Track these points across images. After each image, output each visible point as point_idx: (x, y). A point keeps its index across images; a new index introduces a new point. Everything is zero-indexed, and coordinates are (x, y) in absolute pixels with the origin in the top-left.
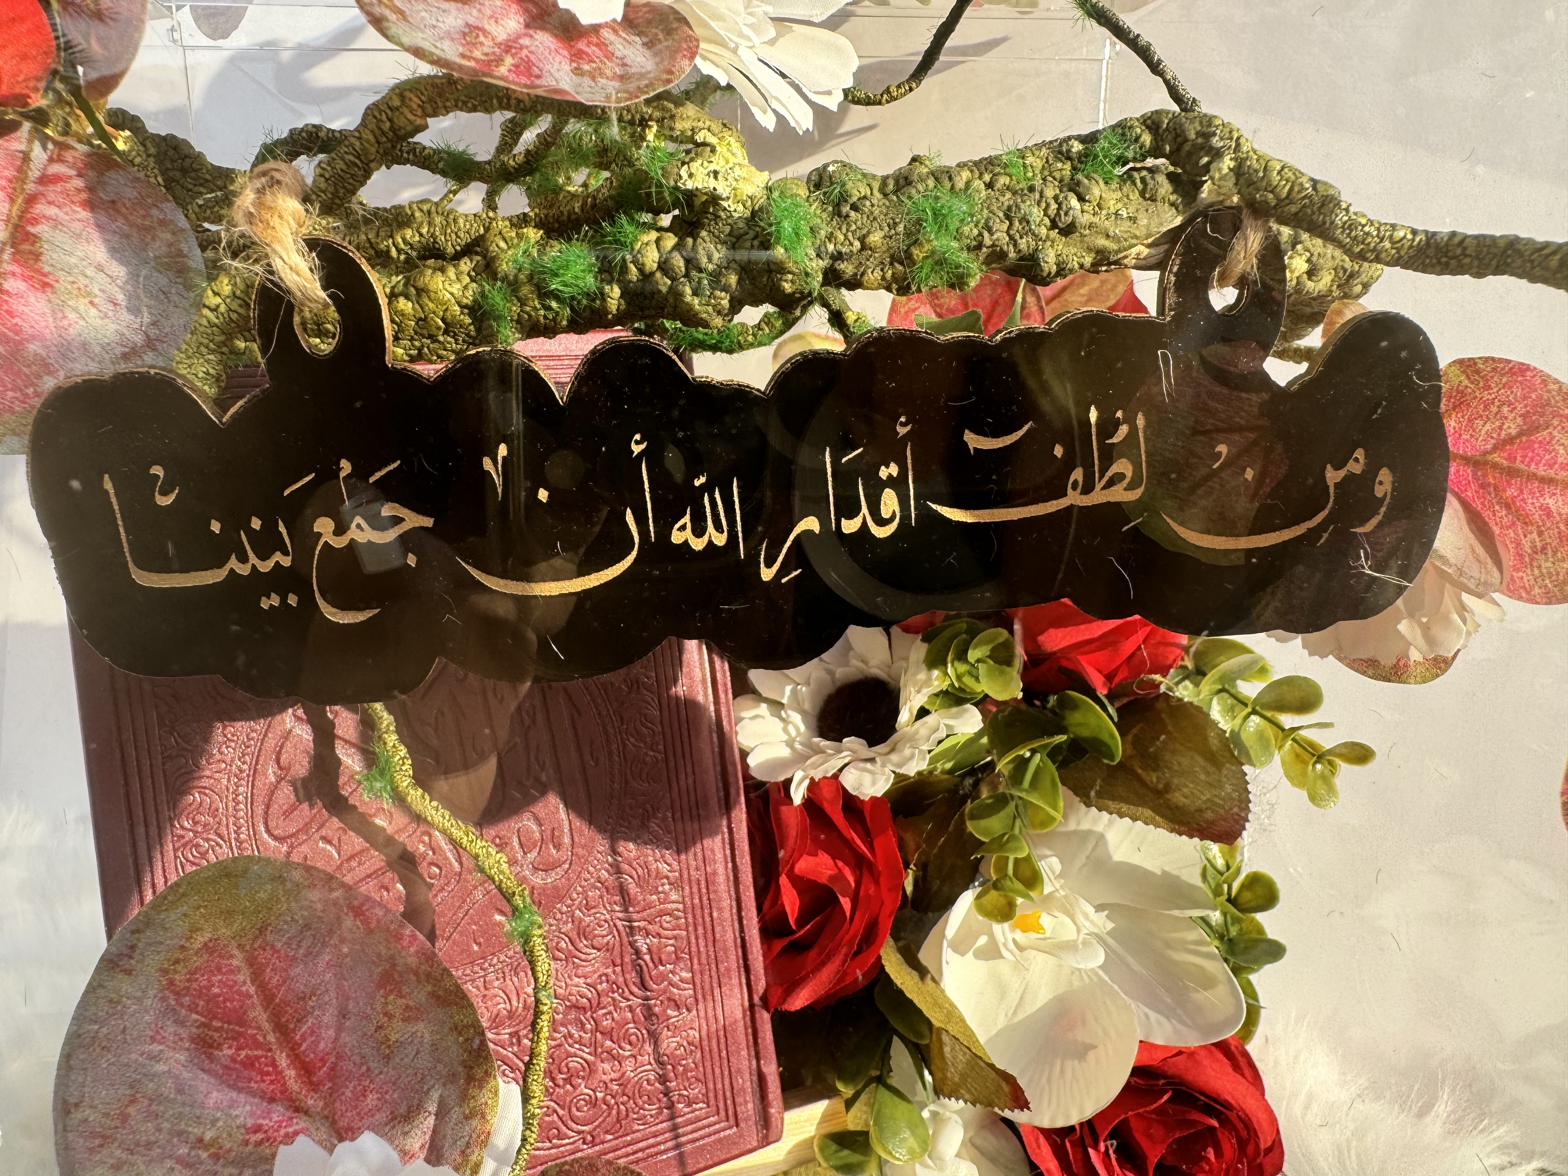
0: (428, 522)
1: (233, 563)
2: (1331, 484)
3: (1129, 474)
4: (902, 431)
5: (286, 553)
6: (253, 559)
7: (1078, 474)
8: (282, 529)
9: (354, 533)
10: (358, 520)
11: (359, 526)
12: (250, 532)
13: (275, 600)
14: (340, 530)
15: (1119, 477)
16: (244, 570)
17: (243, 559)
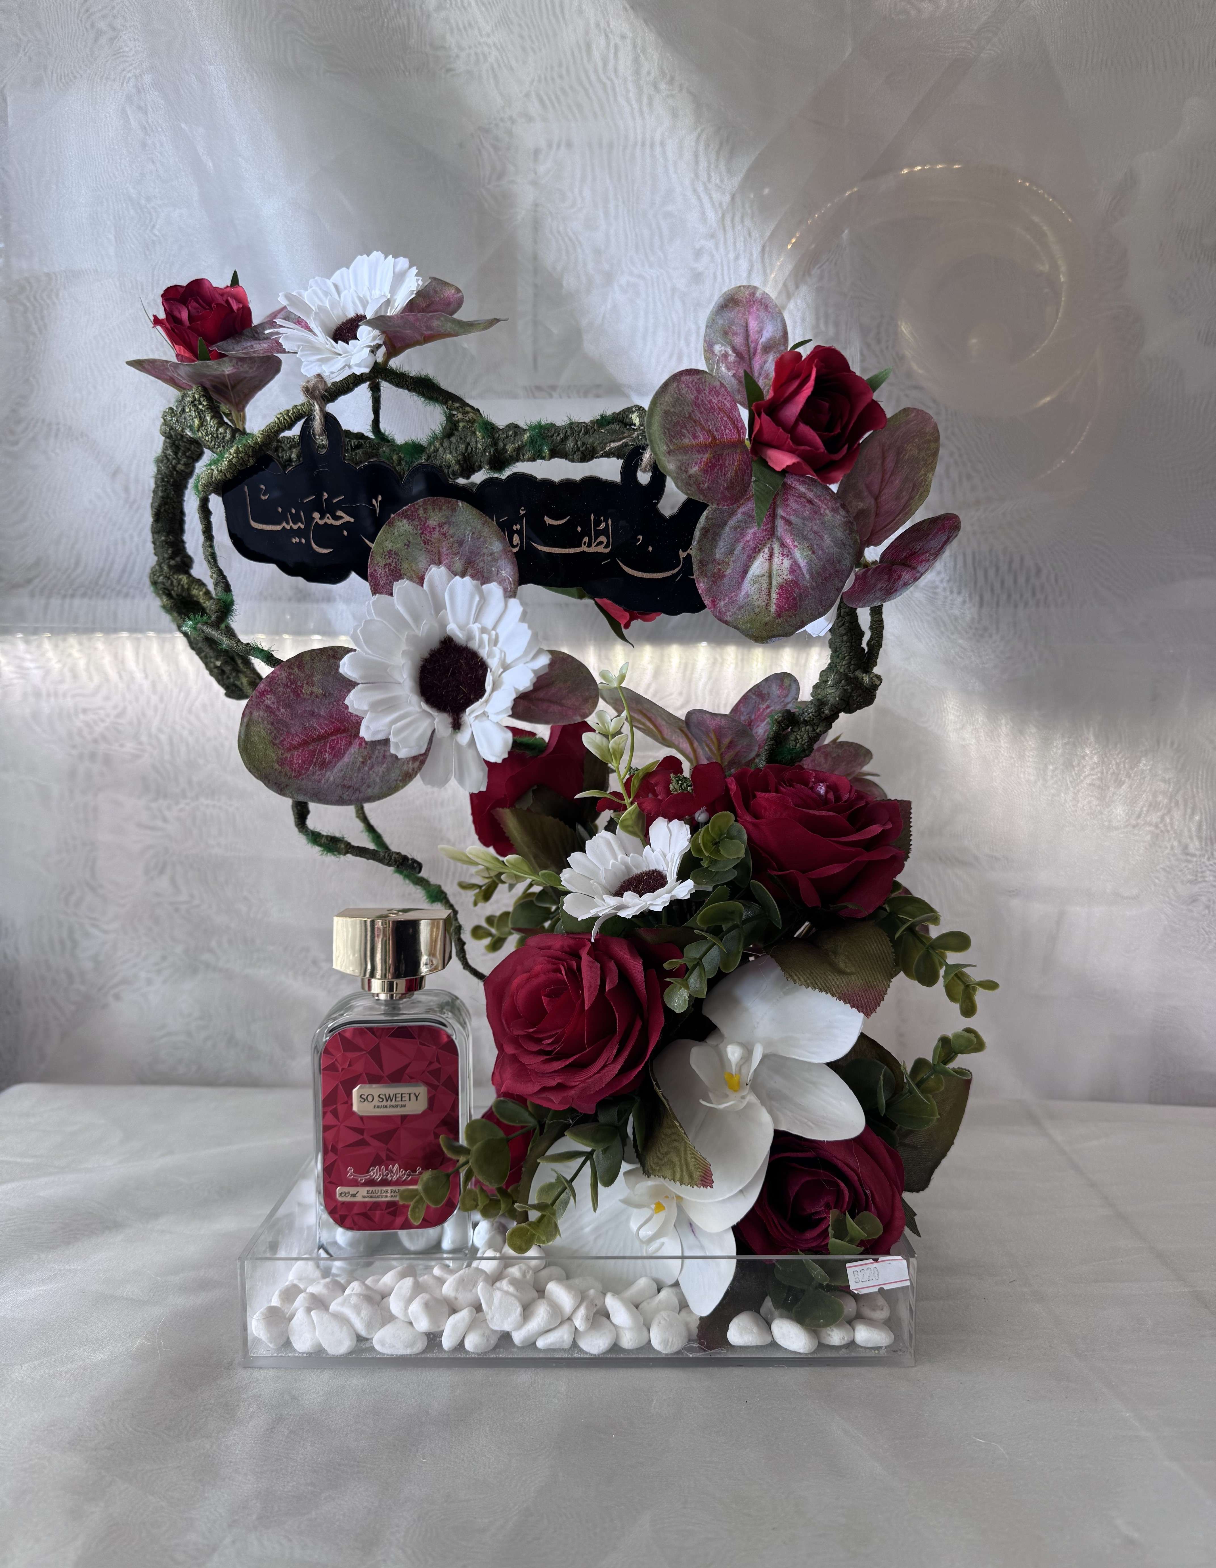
0: (352, 520)
1: (284, 524)
2: (681, 557)
3: (605, 542)
4: (522, 513)
5: (302, 523)
6: (291, 524)
7: (586, 539)
8: (302, 514)
9: (326, 520)
10: (328, 515)
11: (328, 518)
12: (291, 514)
13: (297, 540)
14: (321, 518)
15: (601, 543)
16: (288, 527)
17: (288, 523)
